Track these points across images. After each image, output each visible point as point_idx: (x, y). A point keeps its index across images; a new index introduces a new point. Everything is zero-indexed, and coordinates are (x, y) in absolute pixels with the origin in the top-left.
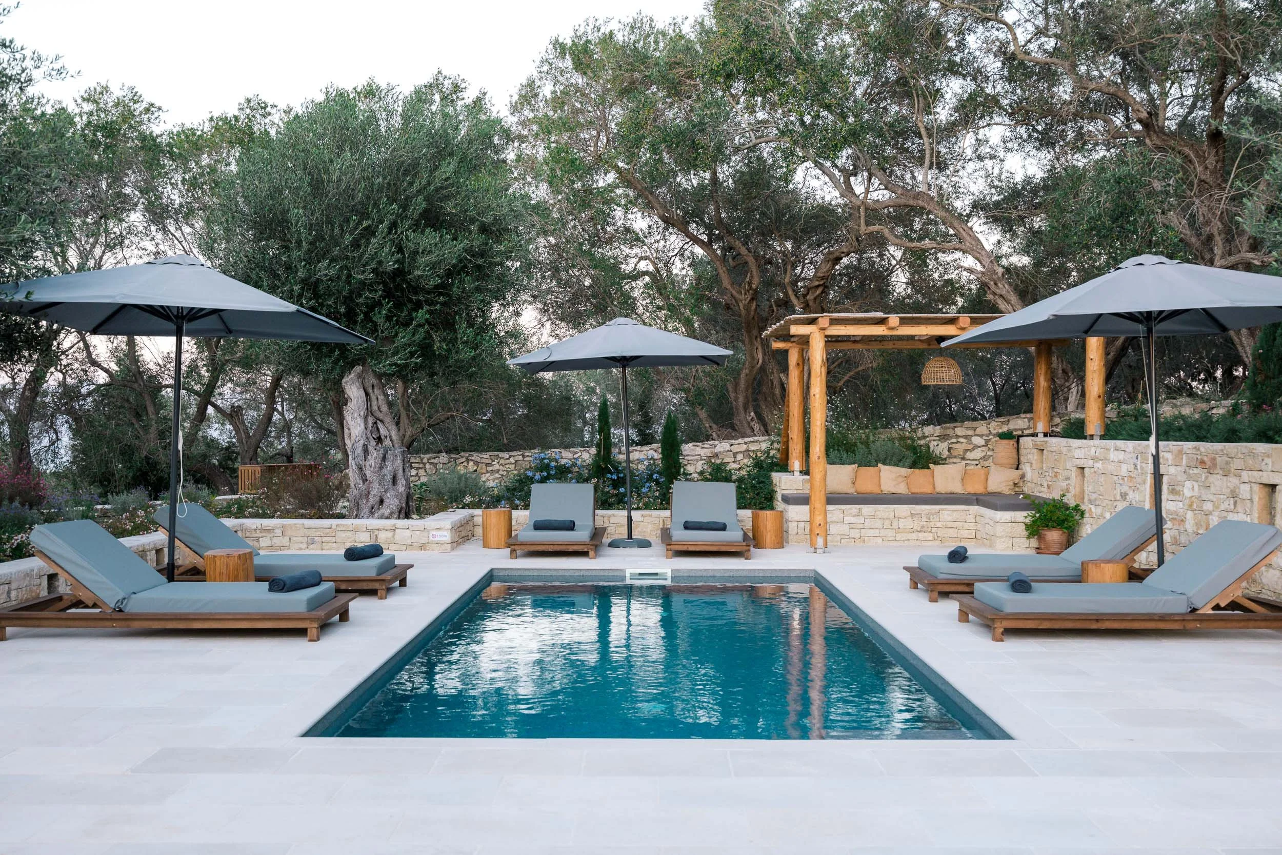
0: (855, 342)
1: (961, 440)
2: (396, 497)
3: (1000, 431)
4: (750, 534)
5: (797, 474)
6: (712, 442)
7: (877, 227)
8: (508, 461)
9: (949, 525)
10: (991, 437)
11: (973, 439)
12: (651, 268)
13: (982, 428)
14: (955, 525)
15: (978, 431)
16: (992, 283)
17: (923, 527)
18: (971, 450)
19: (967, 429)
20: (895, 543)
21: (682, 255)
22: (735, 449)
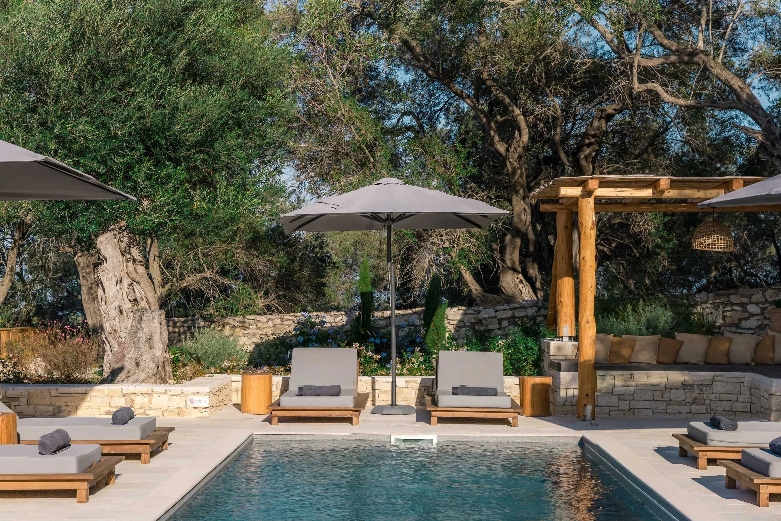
0: (625, 204)
1: (736, 308)
2: (152, 360)
3: (777, 299)
4: (518, 402)
5: (566, 339)
6: (475, 308)
7: (650, 85)
8: (265, 325)
9: (723, 397)
10: (767, 305)
11: (748, 307)
12: (414, 123)
13: (758, 296)
14: (728, 397)
15: (754, 299)
16: (769, 143)
17: (695, 399)
18: (745, 319)
19: (742, 296)
20: (667, 416)
21: (447, 110)
22: (500, 315)
